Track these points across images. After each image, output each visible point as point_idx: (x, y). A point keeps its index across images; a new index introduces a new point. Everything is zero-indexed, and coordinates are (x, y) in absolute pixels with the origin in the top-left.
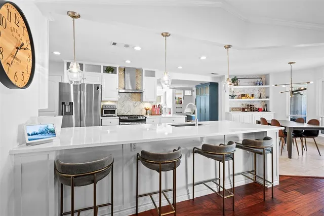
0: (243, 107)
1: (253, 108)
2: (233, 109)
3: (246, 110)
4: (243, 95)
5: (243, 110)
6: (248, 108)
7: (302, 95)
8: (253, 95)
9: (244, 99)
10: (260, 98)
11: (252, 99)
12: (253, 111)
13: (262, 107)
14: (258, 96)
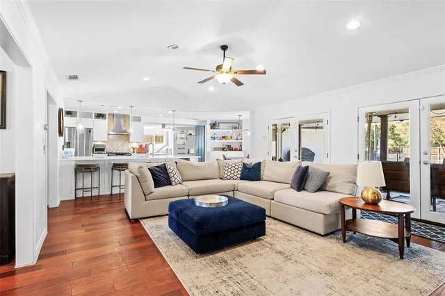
0: (223, 147)
1: (230, 148)
2: (215, 149)
3: (225, 150)
4: (224, 137)
5: (223, 149)
6: (227, 148)
8: (231, 137)
9: (224, 141)
10: (237, 140)
11: (231, 141)
12: (230, 150)
13: (238, 147)
14: (235, 137)
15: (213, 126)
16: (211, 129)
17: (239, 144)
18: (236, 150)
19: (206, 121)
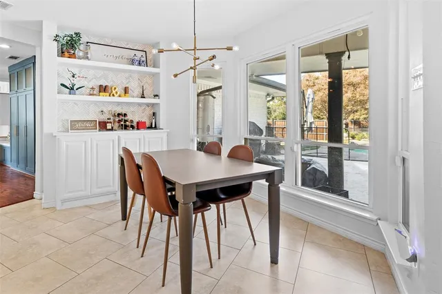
0: (104, 118)
1: (125, 121)
2: (75, 125)
3: (109, 126)
4: (103, 89)
5: (103, 126)
6: (114, 121)
7: (214, 98)
8: (126, 90)
9: (104, 98)
10: (143, 97)
11: (124, 99)
12: (126, 127)
13: (145, 119)
14: (138, 91)
15: (69, 46)
16: (62, 53)
17: (149, 111)
18: (140, 126)
19: (37, 28)
